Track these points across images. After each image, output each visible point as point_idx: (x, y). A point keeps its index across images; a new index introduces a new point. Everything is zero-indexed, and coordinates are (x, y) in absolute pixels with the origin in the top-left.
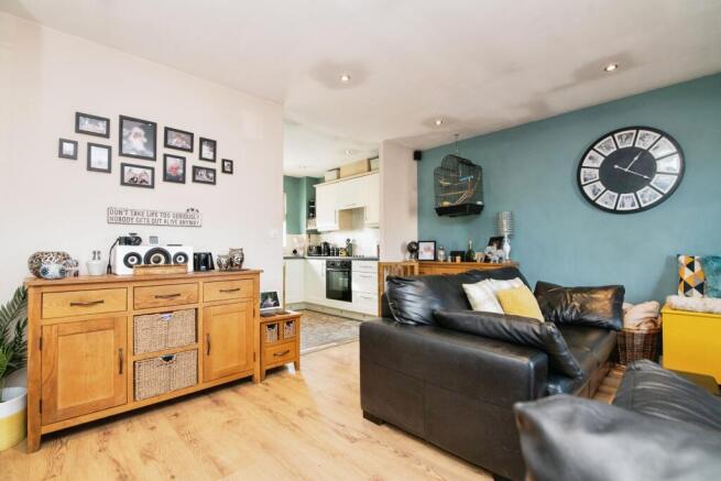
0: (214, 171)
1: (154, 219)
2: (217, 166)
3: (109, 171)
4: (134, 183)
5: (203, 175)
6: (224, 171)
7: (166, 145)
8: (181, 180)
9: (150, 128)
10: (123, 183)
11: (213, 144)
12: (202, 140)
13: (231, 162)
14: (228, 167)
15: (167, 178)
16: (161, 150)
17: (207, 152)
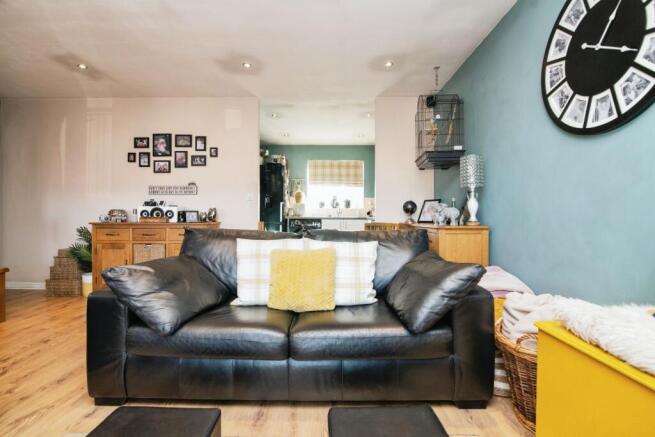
0: (205, 157)
1: (170, 190)
2: (207, 153)
3: (149, 166)
4: (160, 171)
5: (198, 161)
6: (211, 156)
7: (177, 146)
8: (185, 165)
9: (168, 137)
10: (155, 172)
11: (204, 139)
12: (197, 138)
13: (216, 149)
14: (215, 153)
15: (177, 166)
16: (174, 149)
17: (200, 145)
